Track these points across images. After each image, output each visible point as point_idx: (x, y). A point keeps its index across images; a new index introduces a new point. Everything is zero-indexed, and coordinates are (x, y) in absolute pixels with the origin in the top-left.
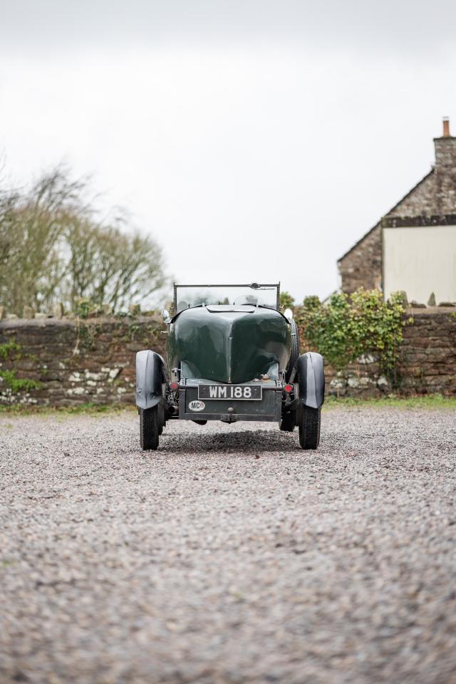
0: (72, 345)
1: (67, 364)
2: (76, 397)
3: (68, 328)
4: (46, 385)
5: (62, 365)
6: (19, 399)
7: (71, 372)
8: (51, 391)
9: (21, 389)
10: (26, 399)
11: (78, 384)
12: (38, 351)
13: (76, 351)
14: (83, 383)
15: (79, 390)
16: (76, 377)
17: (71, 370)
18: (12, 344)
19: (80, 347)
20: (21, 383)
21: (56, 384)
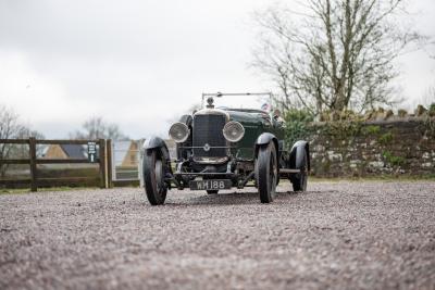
0: (423, 134)
1: (421, 147)
2: (426, 169)
3: (421, 122)
4: (409, 161)
5: (418, 148)
6: (395, 170)
7: (424, 151)
8: (413, 165)
9: (395, 163)
10: (399, 170)
11: (428, 160)
12: (404, 139)
13: (425, 138)
14: (430, 160)
15: (428, 164)
16: (426, 156)
17: (423, 151)
18: (389, 134)
19: (428, 135)
20: (394, 159)
21: (415, 160)
